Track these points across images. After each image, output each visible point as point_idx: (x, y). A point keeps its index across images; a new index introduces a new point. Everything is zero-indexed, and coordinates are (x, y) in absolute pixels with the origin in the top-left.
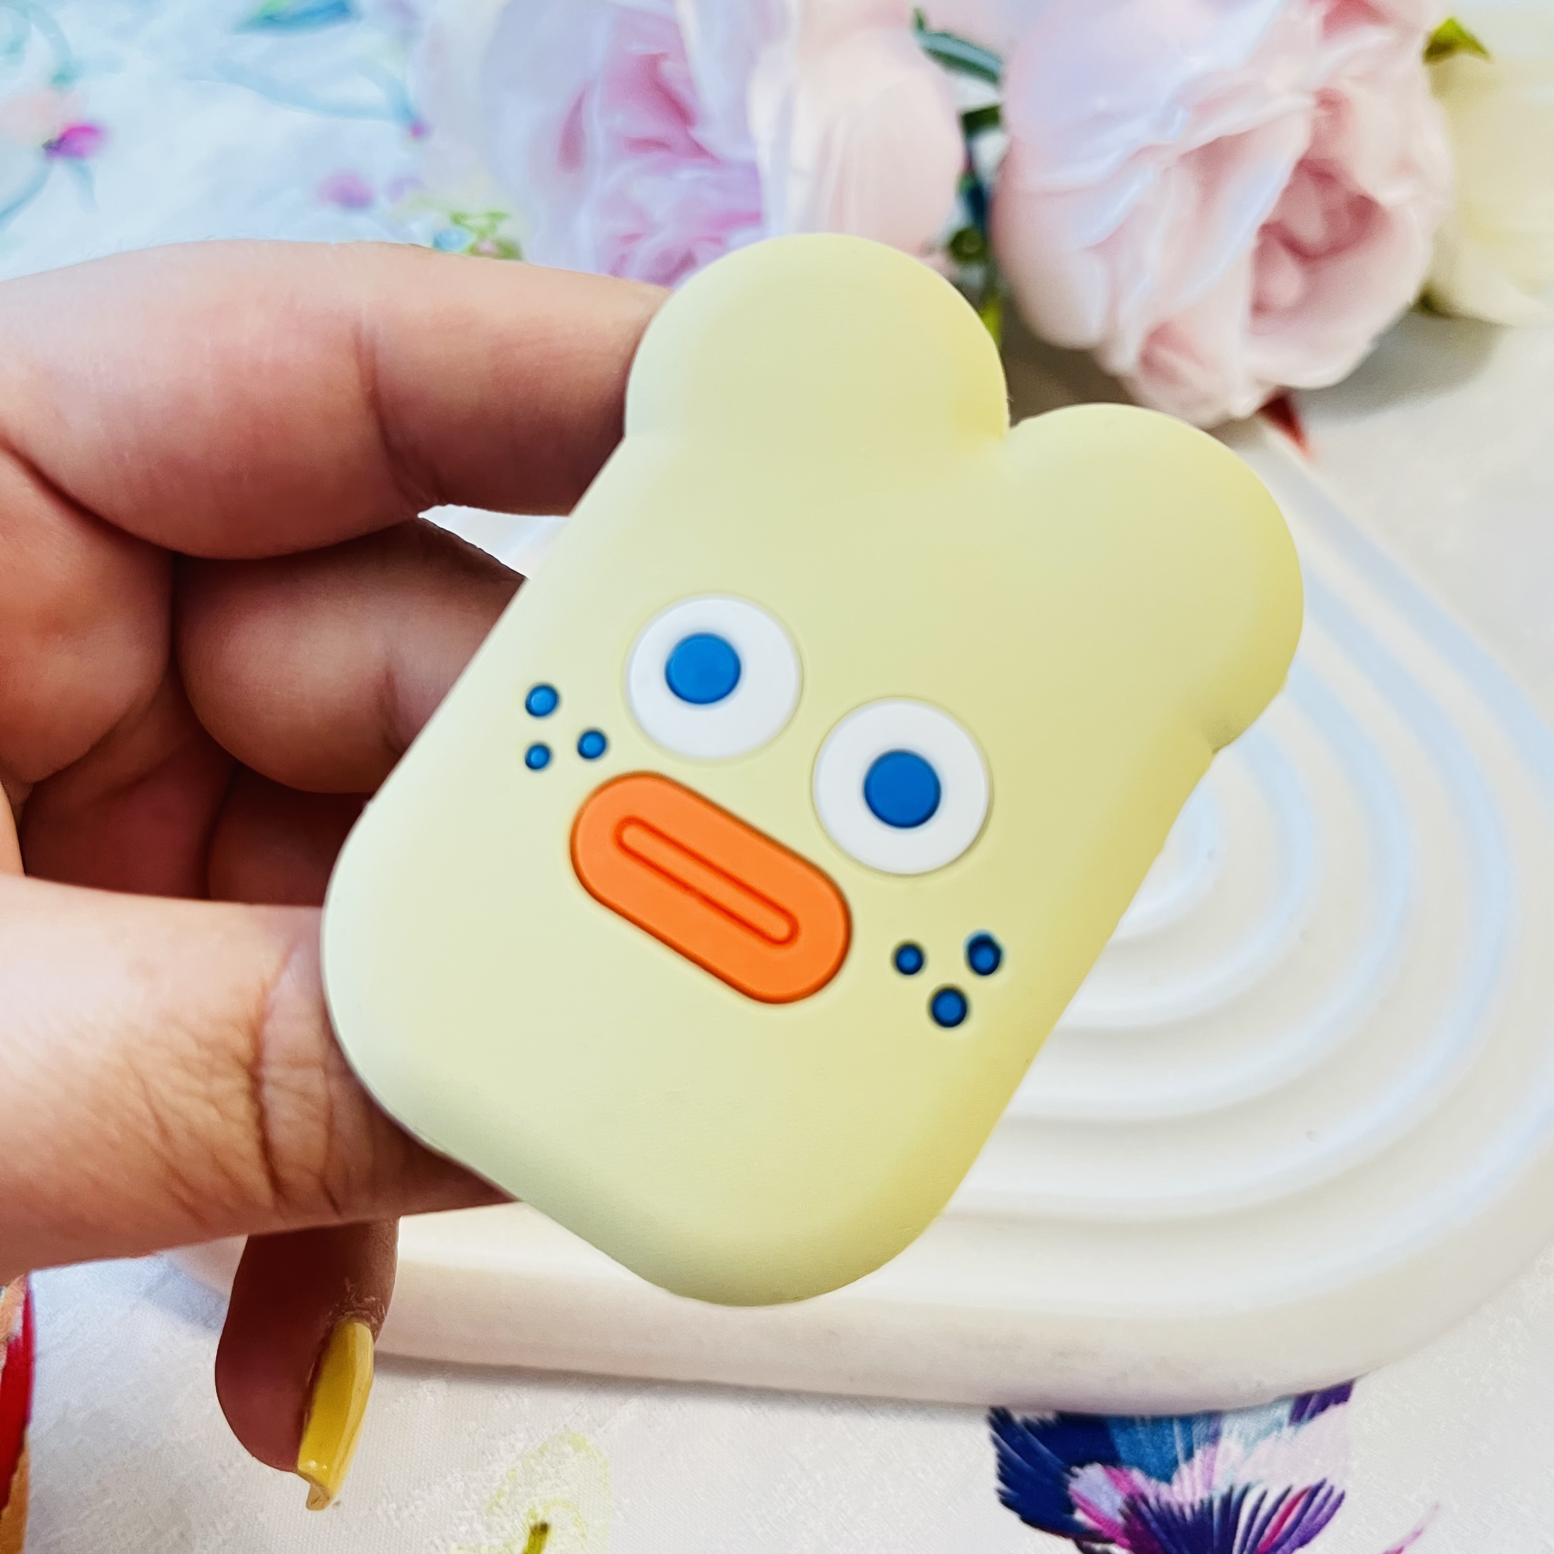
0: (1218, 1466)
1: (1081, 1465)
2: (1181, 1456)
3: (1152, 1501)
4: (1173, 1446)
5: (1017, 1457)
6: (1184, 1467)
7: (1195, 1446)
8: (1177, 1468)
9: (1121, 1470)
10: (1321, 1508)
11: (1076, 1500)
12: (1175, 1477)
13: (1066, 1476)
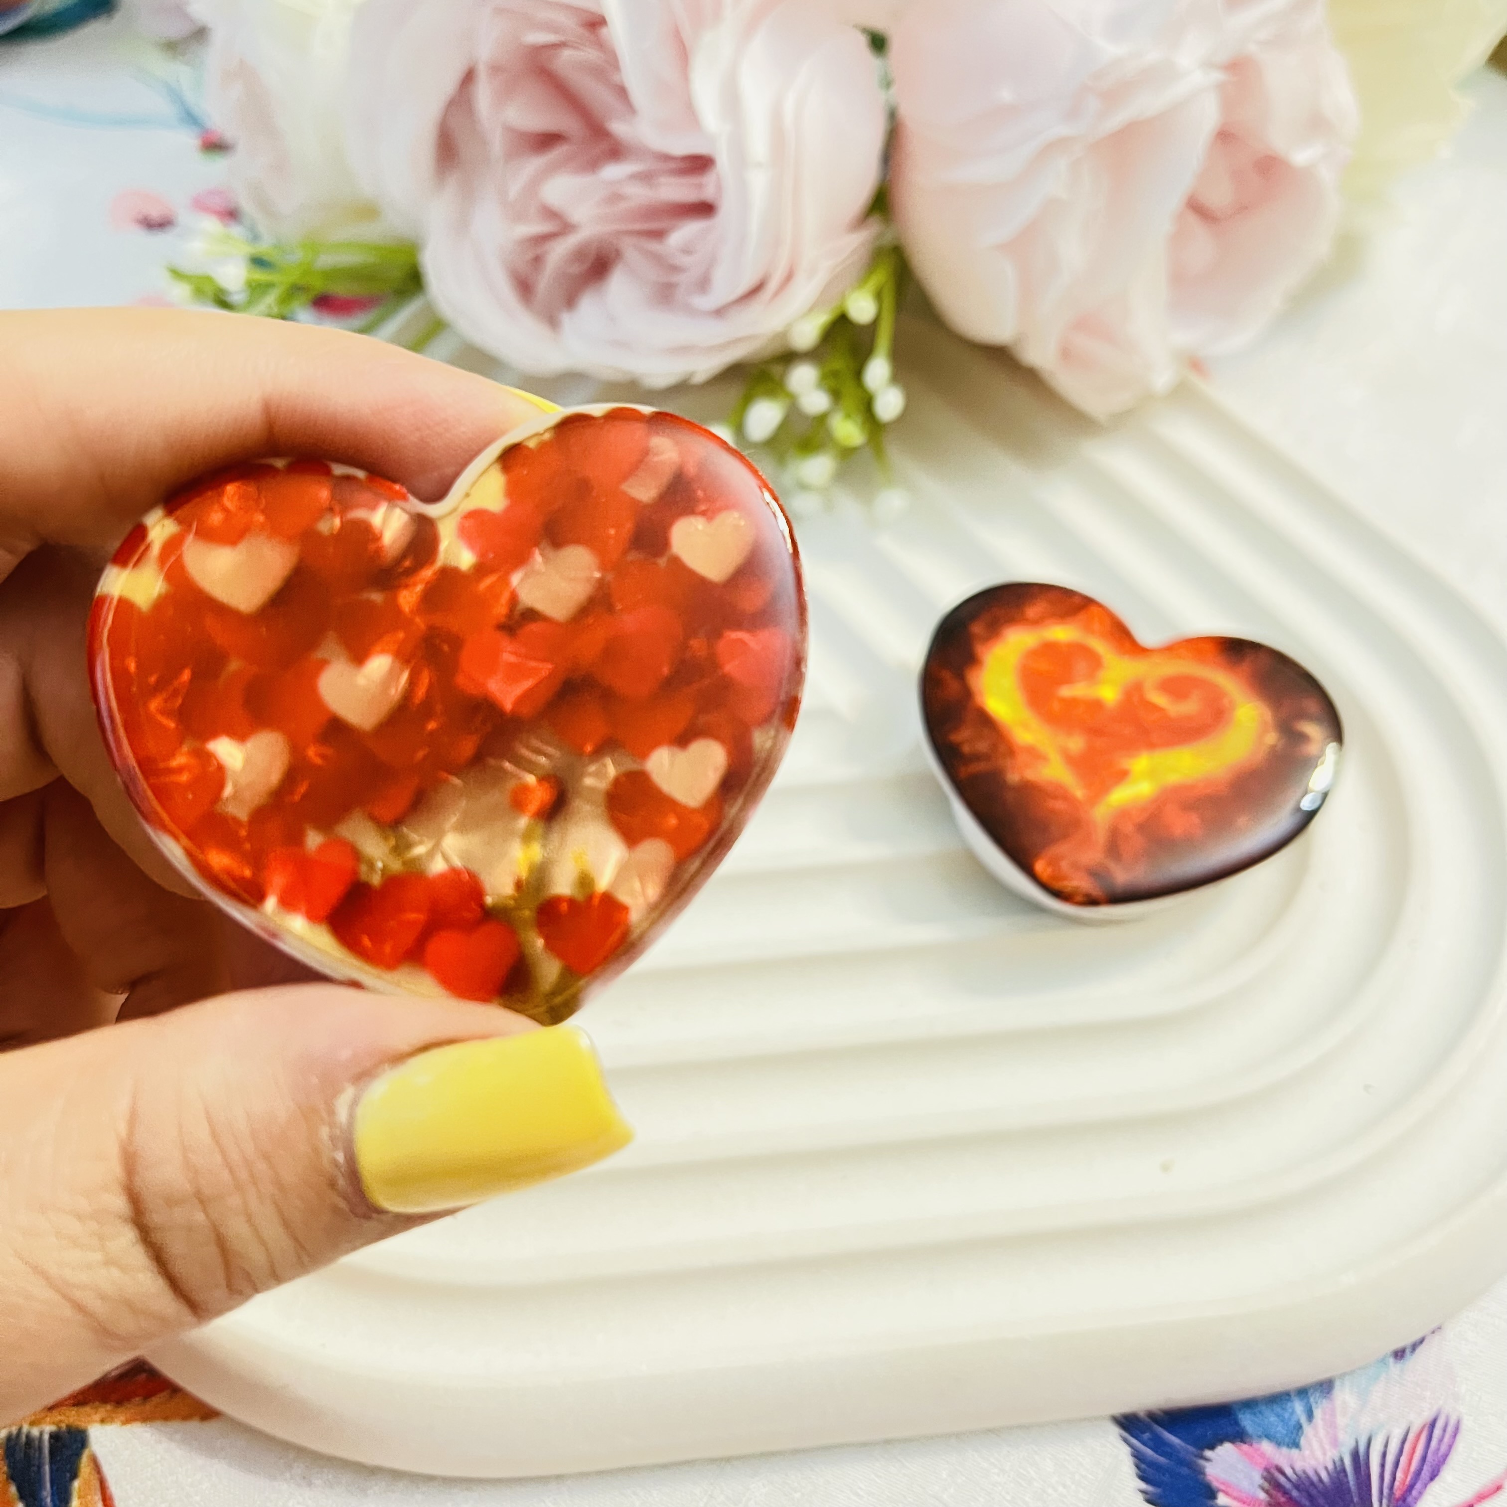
0: (1341, 1421)
1: (1212, 1447)
2: (1303, 1420)
4: (1293, 1412)
5: (1149, 1452)
6: (1307, 1429)
7: (1314, 1406)
8: (1302, 1433)
9: (1251, 1445)
12: (1303, 1442)
13: (1202, 1462)
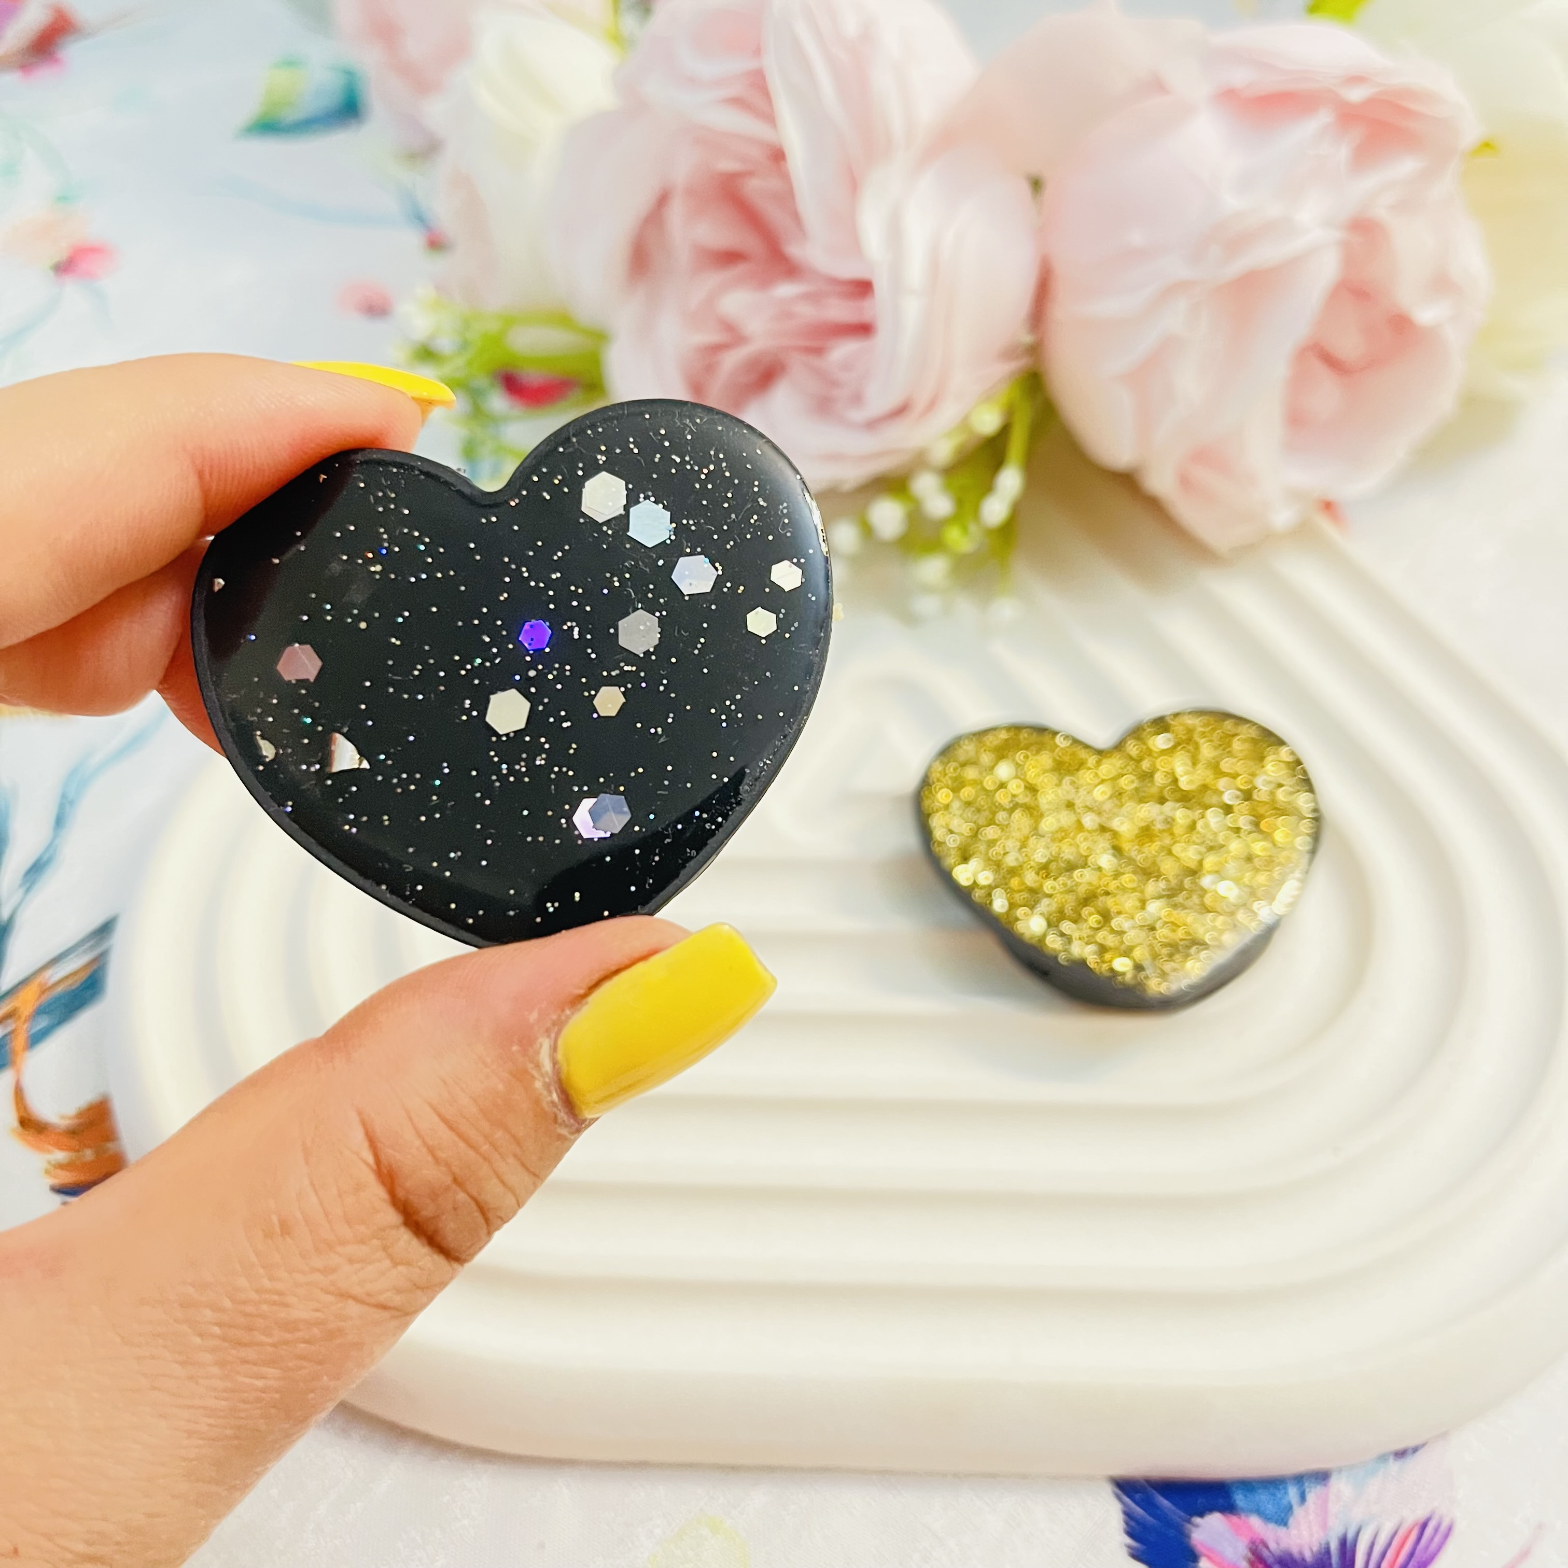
0: (1333, 1508)
1: (1201, 1515)
2: (1295, 1503)
3: (1272, 1546)
4: (1288, 1497)
5: (1139, 1511)
6: (1298, 1511)
7: (1307, 1490)
8: (1292, 1514)
9: (1240, 1518)
10: (1432, 1539)
11: (1199, 1548)
12: (1291, 1521)
13: (1188, 1526)
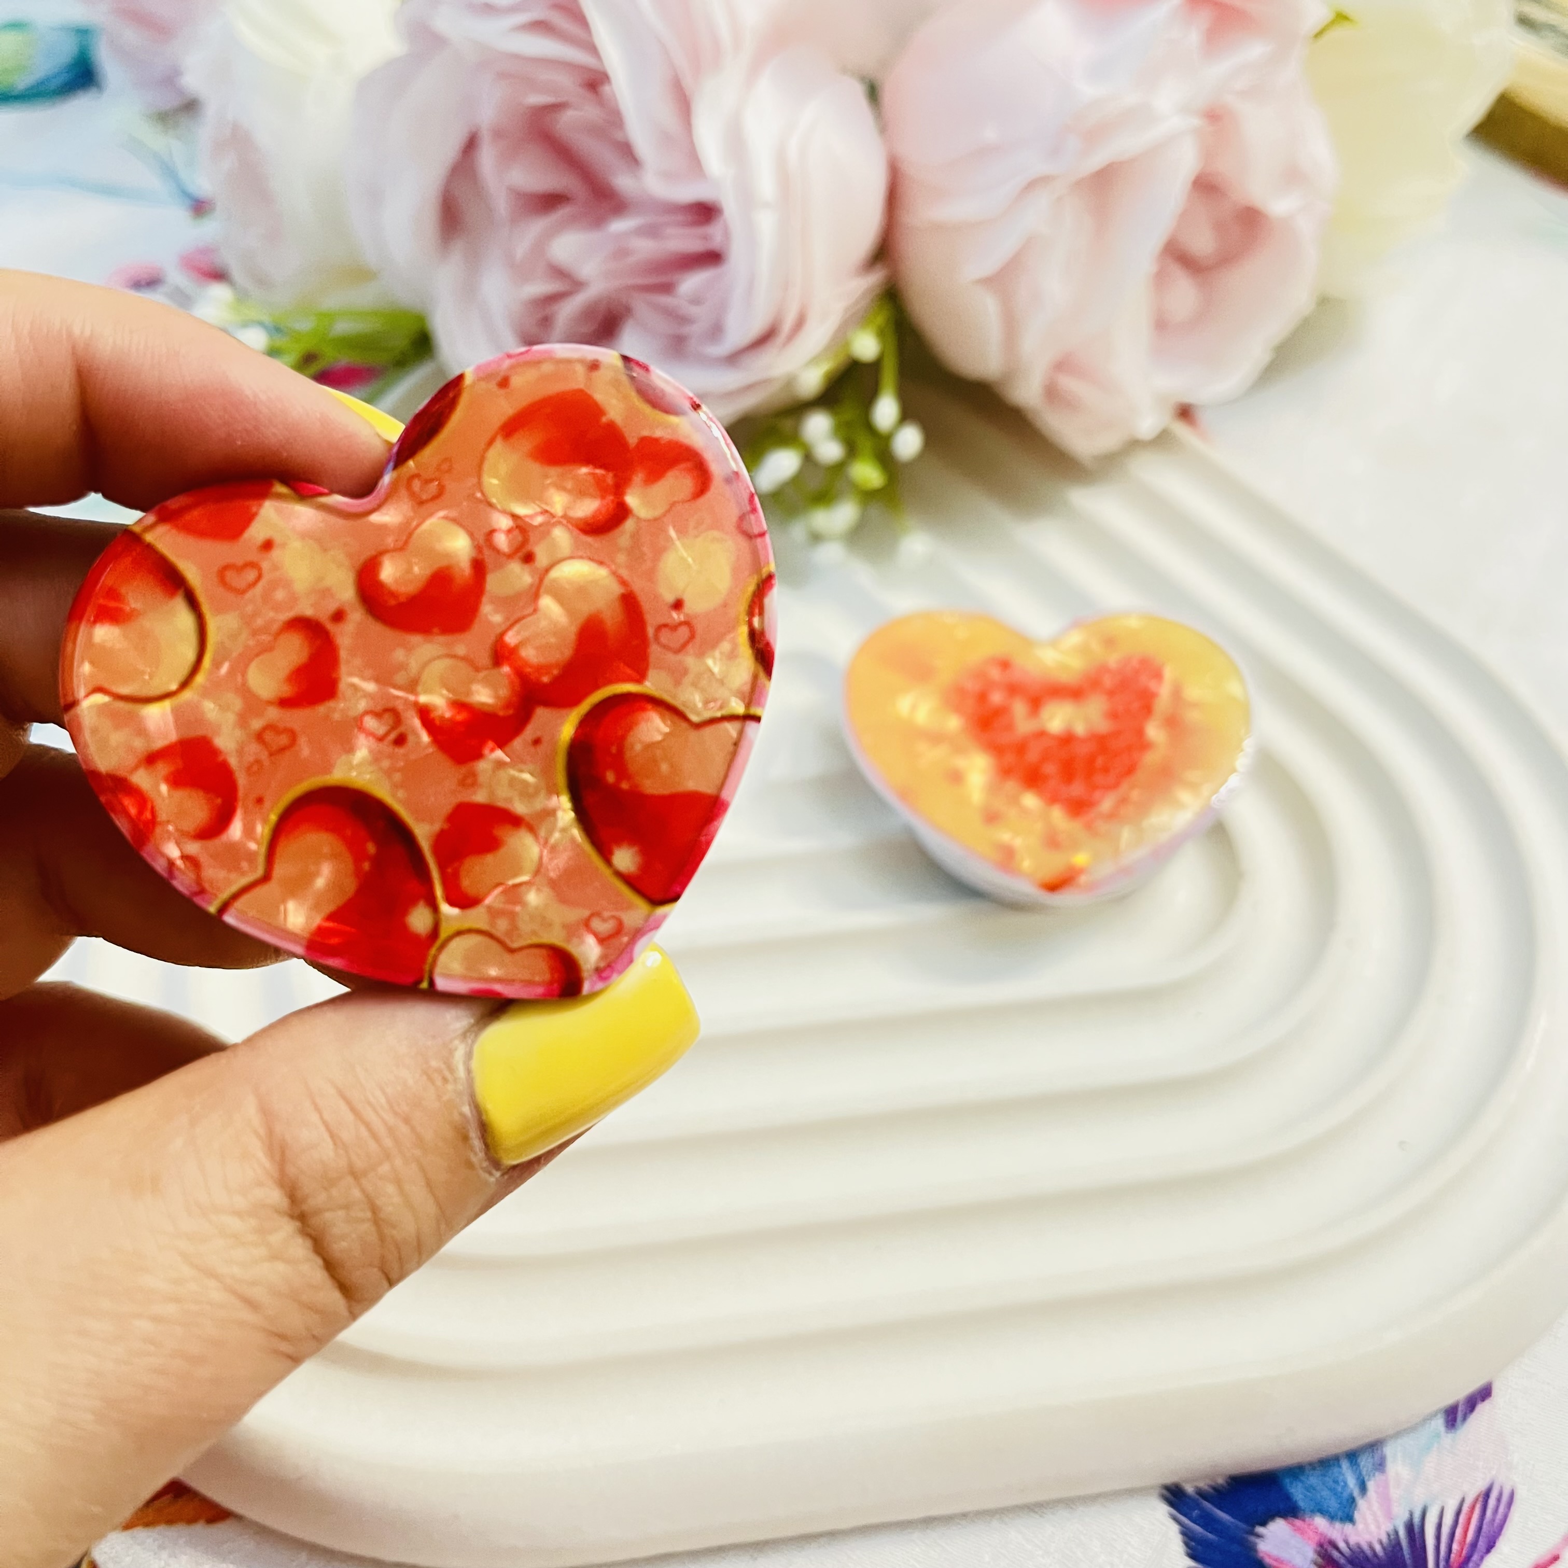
0: (1395, 1493)
1: (1264, 1524)
2: (1356, 1493)
3: (1342, 1545)
4: (1346, 1484)
5: (1197, 1529)
6: (1361, 1503)
7: (1366, 1478)
8: (1356, 1506)
9: (1304, 1520)
10: (1496, 1511)
11: (1269, 1562)
12: (1357, 1516)
13: (1252, 1539)
